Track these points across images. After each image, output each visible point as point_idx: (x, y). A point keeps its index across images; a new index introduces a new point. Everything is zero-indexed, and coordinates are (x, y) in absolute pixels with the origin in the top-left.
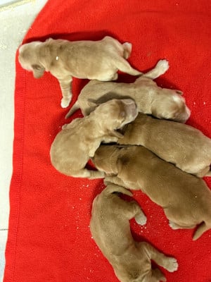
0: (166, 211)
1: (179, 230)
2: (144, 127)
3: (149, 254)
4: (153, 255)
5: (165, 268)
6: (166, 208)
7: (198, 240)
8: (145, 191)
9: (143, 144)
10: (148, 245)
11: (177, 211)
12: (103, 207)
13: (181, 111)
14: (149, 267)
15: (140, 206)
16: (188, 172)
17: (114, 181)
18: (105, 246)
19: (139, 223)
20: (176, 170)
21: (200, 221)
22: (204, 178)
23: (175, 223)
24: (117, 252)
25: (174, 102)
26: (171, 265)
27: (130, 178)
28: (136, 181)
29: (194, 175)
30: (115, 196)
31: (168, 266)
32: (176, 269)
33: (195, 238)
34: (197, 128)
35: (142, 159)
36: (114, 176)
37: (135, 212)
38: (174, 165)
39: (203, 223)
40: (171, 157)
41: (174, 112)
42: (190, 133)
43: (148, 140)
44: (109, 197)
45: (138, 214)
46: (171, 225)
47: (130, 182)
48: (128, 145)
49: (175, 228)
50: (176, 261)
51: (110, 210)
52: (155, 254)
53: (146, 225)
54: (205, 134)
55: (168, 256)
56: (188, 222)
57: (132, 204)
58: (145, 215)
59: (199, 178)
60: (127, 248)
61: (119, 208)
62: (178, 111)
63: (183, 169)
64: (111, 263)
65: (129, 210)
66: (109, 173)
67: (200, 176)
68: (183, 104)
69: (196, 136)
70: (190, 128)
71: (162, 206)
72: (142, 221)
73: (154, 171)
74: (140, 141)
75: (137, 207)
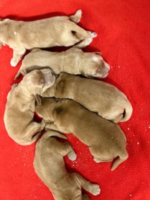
1: (101, 163)
2: (73, 84)
3: (79, 182)
4: (82, 183)
5: (90, 192)
6: (90, 146)
7: (114, 170)
8: (75, 134)
9: (73, 98)
11: (98, 149)
12: (43, 148)
15: (72, 146)
16: (107, 118)
17: (52, 127)
18: (45, 177)
19: (71, 159)
20: (98, 117)
21: (116, 156)
22: (119, 123)
23: (98, 158)
24: (55, 181)
26: (95, 190)
28: (68, 127)
29: (111, 121)
32: (99, 193)
33: (113, 169)
34: (114, 85)
35: (72, 109)
36: (52, 123)
37: (68, 151)
38: (97, 113)
39: (118, 158)
40: (93, 107)
42: (108, 88)
43: (76, 94)
44: (48, 139)
45: (70, 152)
46: (95, 160)
49: (98, 162)
50: (98, 187)
52: (83, 182)
53: (76, 160)
54: (119, 89)
55: (93, 183)
56: (107, 157)
57: (65, 144)
58: (76, 153)
59: (115, 124)
60: (63, 177)
61: (55, 148)
63: (103, 117)
65: (63, 149)
66: (47, 119)
67: (116, 122)
69: (112, 90)
70: (108, 85)
71: (88, 145)
72: (73, 157)
73: (81, 118)
74: (71, 96)
75: (70, 147)
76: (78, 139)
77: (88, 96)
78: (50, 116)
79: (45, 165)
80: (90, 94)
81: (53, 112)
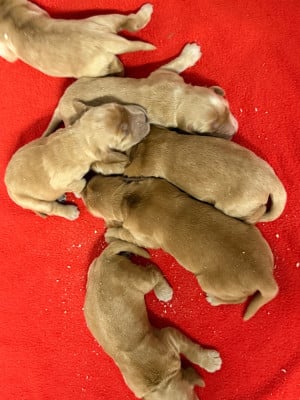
0: (200, 279)
1: (221, 307)
2: (164, 146)
3: (177, 345)
4: (182, 347)
5: (201, 366)
7: (251, 320)
8: (167, 250)
9: (163, 175)
10: (175, 331)
12: (103, 276)
13: (222, 120)
14: (177, 366)
15: (162, 273)
16: (233, 215)
17: (120, 235)
19: (161, 298)
21: (253, 290)
22: (258, 225)
23: (215, 296)
24: (127, 345)
25: (212, 106)
26: (212, 362)
27: (142, 228)
29: (242, 220)
30: (122, 258)
31: (206, 363)
32: (218, 368)
33: (248, 317)
34: (247, 147)
36: (119, 226)
37: (154, 282)
39: (257, 294)
41: (211, 121)
44: (113, 260)
45: (159, 285)
46: (209, 300)
47: (143, 235)
48: (140, 178)
49: (215, 304)
50: (218, 355)
51: (114, 280)
52: (186, 345)
53: (171, 302)
54: (258, 155)
55: (206, 347)
56: (235, 294)
57: (149, 270)
58: (171, 286)
59: (249, 224)
60: (142, 339)
61: (129, 277)
62: (217, 120)
64: (117, 364)
65: (144, 279)
66: (110, 219)
67: (252, 221)
68: (226, 108)
74: (159, 170)
75: (158, 274)
76: (173, 259)
77: (195, 169)
78: (116, 212)
79: (106, 313)
80: (199, 164)
81: (122, 205)
